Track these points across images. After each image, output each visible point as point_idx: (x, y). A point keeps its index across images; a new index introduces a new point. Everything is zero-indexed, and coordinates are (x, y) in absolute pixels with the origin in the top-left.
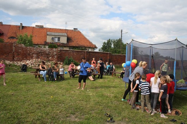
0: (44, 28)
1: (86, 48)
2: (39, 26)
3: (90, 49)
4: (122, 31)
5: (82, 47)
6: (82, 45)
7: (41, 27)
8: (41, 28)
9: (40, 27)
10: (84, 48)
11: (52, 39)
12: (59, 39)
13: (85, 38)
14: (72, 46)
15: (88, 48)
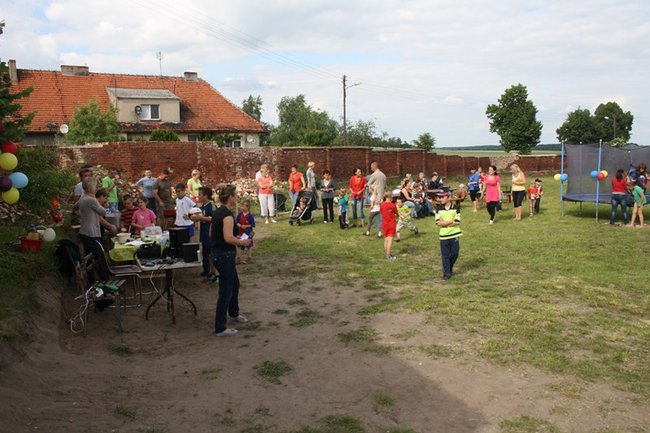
0: (93, 75)
1: (240, 135)
2: (72, 67)
3: (249, 136)
4: (344, 80)
5: (228, 132)
6: (226, 125)
7: (82, 72)
8: (82, 74)
9: (76, 70)
10: (233, 135)
11: (136, 110)
12: (155, 109)
13: (226, 102)
14: (198, 132)
15: (243, 135)
